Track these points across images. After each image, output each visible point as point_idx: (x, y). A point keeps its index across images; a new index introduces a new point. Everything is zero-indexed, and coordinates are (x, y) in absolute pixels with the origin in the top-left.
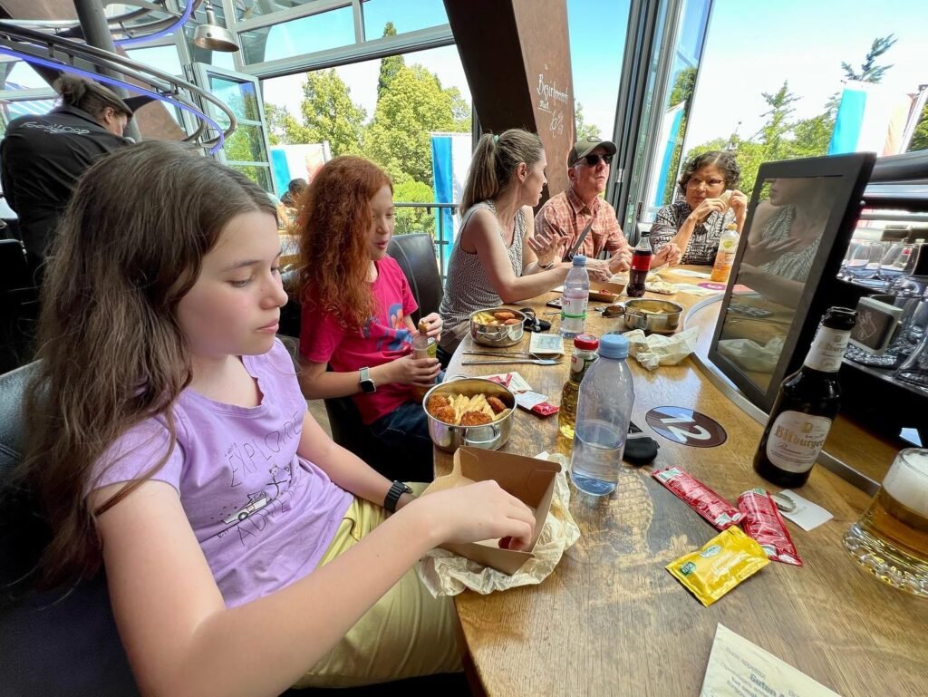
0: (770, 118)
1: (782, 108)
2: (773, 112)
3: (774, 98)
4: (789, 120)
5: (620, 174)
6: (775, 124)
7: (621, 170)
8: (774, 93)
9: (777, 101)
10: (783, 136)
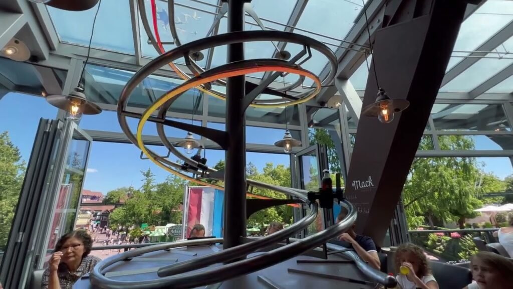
0: (145, 181)
1: (150, 178)
2: (146, 179)
3: (146, 173)
4: (153, 183)
5: (21, 236)
6: (148, 184)
7: (21, 233)
8: (146, 172)
9: (148, 175)
10: (152, 190)
